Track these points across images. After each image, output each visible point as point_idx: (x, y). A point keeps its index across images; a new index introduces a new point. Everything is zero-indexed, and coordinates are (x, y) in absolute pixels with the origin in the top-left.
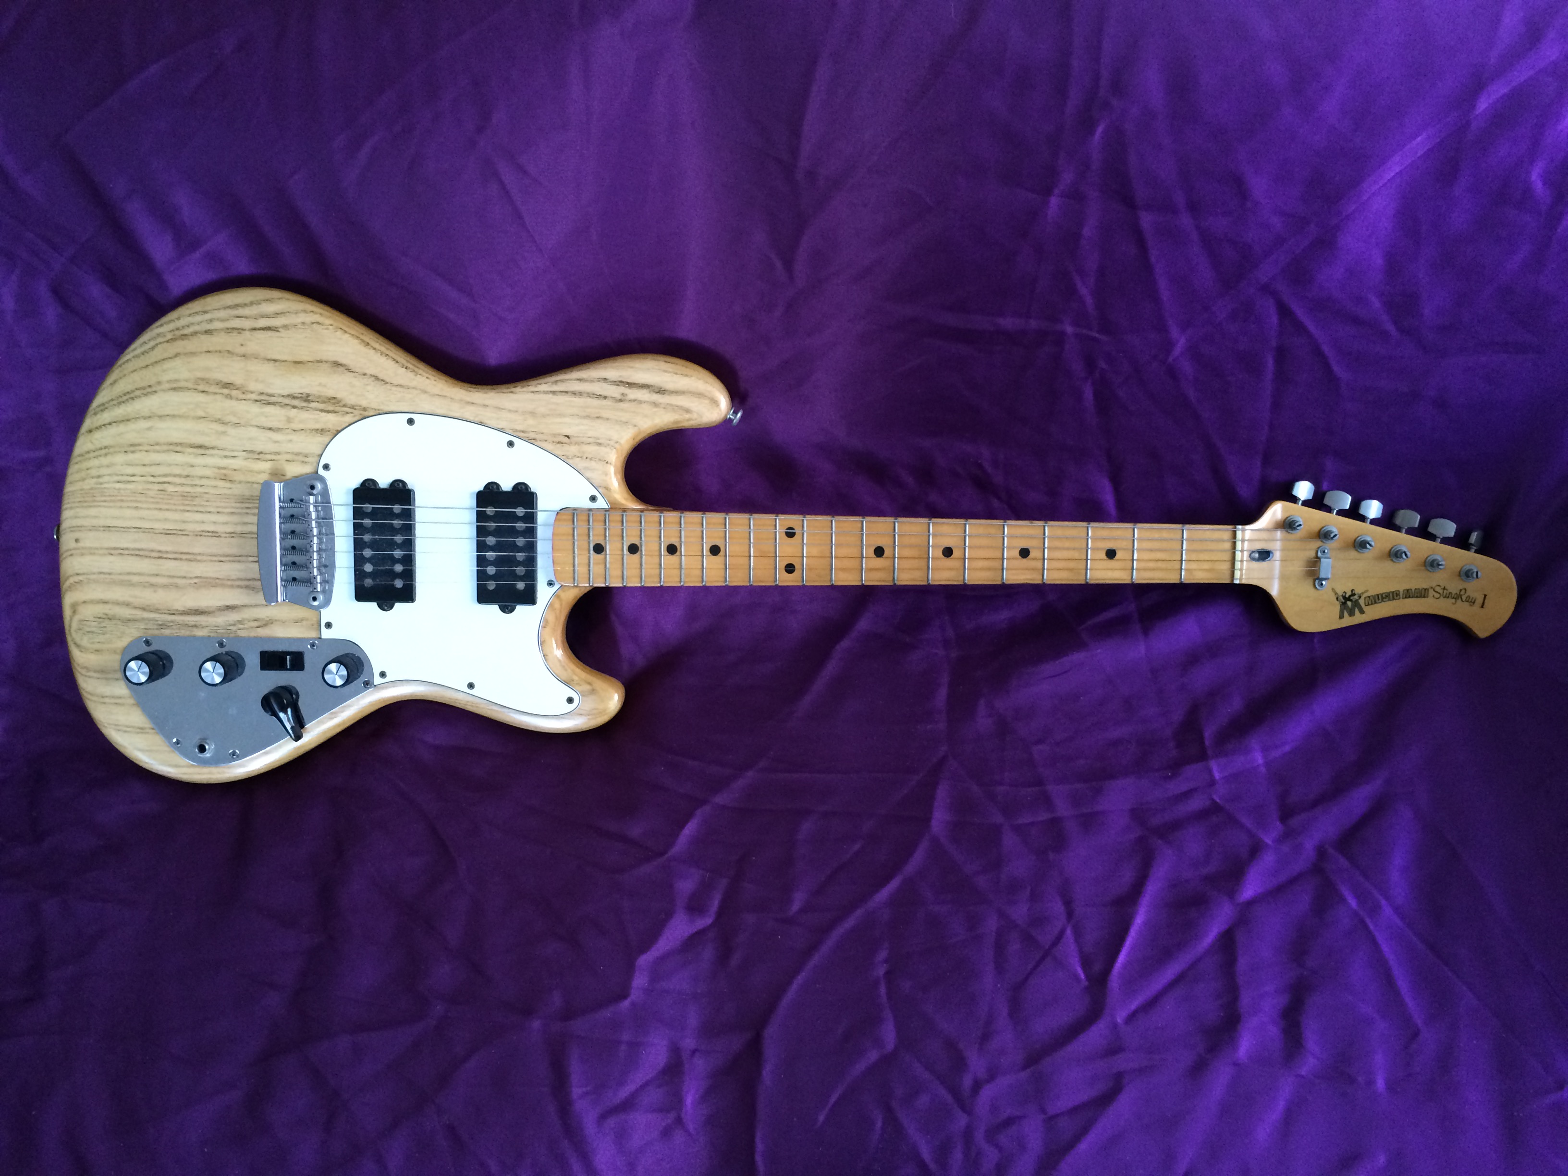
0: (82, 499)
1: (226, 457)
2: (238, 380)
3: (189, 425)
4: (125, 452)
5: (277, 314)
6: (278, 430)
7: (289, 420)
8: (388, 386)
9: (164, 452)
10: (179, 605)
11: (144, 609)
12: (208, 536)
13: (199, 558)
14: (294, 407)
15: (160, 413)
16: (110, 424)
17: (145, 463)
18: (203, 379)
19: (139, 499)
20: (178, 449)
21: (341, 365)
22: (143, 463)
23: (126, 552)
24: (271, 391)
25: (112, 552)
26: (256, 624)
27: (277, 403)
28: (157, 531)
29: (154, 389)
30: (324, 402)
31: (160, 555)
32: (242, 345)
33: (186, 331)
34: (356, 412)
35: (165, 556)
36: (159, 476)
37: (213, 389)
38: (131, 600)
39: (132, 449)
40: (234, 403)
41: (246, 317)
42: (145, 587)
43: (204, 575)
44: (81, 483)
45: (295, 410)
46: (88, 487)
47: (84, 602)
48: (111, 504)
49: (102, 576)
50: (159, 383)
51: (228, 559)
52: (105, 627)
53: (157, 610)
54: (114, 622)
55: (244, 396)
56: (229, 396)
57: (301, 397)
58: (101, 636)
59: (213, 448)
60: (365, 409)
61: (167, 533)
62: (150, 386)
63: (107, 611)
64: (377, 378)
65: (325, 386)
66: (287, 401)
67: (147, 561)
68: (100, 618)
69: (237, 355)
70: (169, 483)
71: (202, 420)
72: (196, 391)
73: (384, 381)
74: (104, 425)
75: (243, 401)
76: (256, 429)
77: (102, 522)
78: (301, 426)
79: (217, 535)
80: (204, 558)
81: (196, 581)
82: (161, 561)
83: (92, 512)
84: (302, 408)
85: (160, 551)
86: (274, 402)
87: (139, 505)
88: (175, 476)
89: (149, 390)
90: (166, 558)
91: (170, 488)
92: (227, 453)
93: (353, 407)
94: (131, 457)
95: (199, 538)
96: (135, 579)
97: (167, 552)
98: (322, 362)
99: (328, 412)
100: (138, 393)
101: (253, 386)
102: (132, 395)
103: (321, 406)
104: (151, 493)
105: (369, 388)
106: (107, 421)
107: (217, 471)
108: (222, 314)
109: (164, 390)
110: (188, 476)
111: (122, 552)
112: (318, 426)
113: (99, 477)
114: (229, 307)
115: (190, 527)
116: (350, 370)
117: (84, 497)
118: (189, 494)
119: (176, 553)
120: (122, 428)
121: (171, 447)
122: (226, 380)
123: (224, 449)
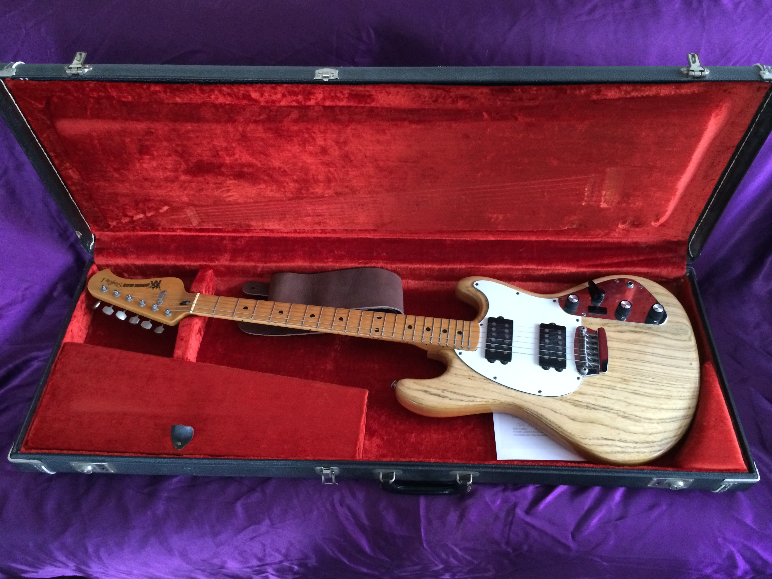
0: (690, 380)
1: (625, 388)
2: (620, 419)
3: (642, 403)
4: (672, 396)
5: (602, 445)
6: (601, 396)
7: (596, 400)
12: (631, 359)
13: (635, 351)
14: (593, 405)
15: (656, 410)
17: (662, 390)
19: (664, 377)
20: (647, 394)
21: (572, 419)
23: (668, 357)
24: (605, 412)
25: (674, 358)
26: (609, 325)
28: (655, 363)
29: (660, 421)
30: (580, 405)
31: (652, 354)
32: (619, 434)
33: (647, 445)
34: (564, 399)
36: (655, 384)
37: (632, 417)
39: (668, 397)
40: (622, 409)
41: (618, 446)
42: (659, 343)
43: (633, 345)
45: (593, 403)
47: (686, 341)
48: (676, 376)
49: (678, 349)
50: (658, 423)
52: (677, 331)
54: (670, 332)
55: (617, 412)
56: (624, 413)
57: (590, 408)
58: (677, 328)
59: (631, 393)
60: (561, 399)
61: (650, 362)
62: (663, 423)
63: (675, 336)
64: (555, 412)
65: (579, 411)
66: (597, 407)
67: (658, 353)
68: (678, 334)
69: (621, 430)
70: (651, 381)
71: (637, 404)
72: (640, 417)
73: (552, 410)
75: (617, 410)
76: (611, 398)
77: (680, 370)
78: (591, 396)
80: (633, 351)
81: (636, 343)
82: (652, 352)
83: (685, 374)
84: (590, 404)
85: (653, 356)
86: (603, 408)
87: (663, 374)
88: (648, 384)
90: (650, 353)
91: (649, 379)
92: (624, 390)
93: (565, 401)
94: (669, 394)
95: (636, 359)
96: (663, 347)
97: (650, 355)
98: (581, 422)
99: (578, 401)
101: (614, 416)
102: (671, 420)
103: (581, 403)
104: (659, 378)
105: (559, 408)
107: (629, 383)
108: (628, 450)
109: (656, 419)
110: (642, 383)
111: (670, 357)
112: (584, 396)
113: (683, 388)
114: (626, 452)
116: (568, 417)
118: (641, 376)
119: (646, 354)
120: (674, 407)
121: (650, 395)
122: (626, 419)
123: (626, 391)
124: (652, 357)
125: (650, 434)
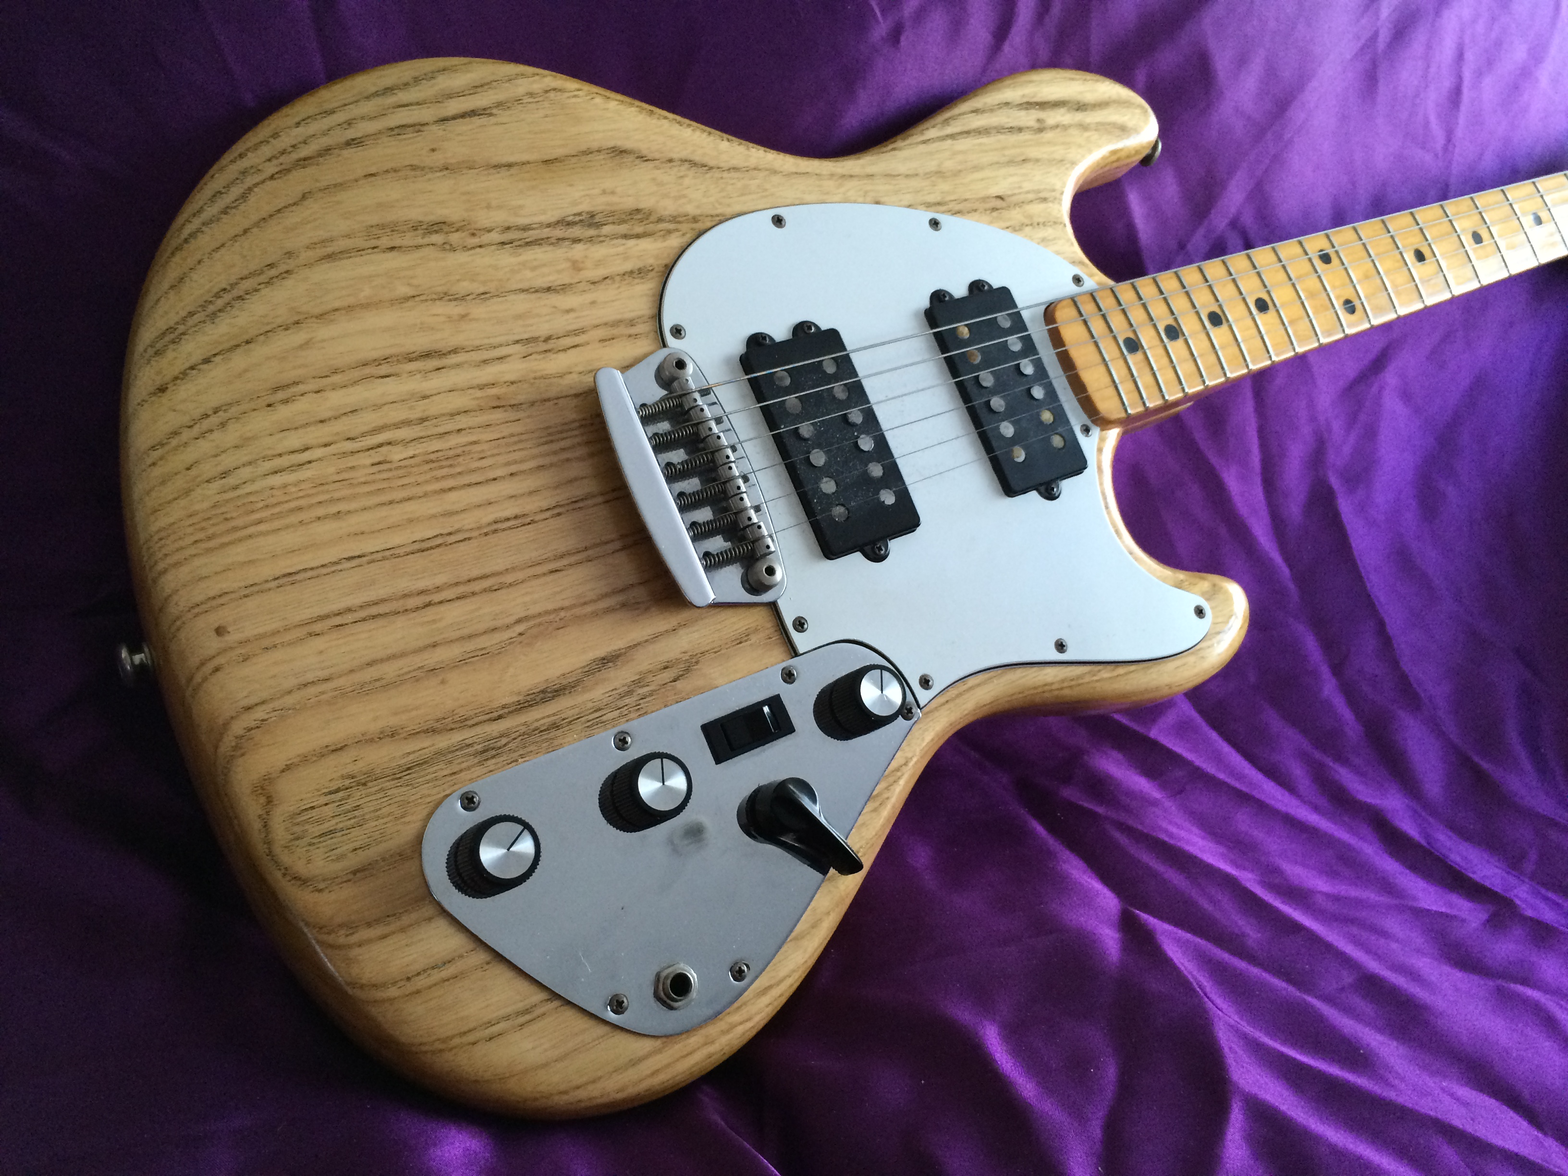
0: (201, 535)
1: (485, 362)
2: (453, 212)
3: (387, 318)
4: (269, 405)
5: (477, 88)
6: (564, 288)
7: (576, 266)
8: (717, 174)
9: (355, 383)
10: (505, 696)
11: (432, 731)
12: (510, 528)
13: (509, 579)
14: (575, 241)
15: (317, 311)
16: (207, 361)
17: (322, 418)
18: (381, 226)
19: (336, 495)
20: (384, 369)
21: (625, 152)
22: (319, 418)
23: (350, 618)
24: (523, 221)
25: (317, 627)
26: (668, 675)
27: (542, 239)
28: (401, 551)
29: (283, 268)
30: (623, 222)
31: (427, 599)
32: (433, 150)
33: (305, 152)
34: (685, 227)
35: (436, 598)
36: (363, 435)
37: (408, 239)
38: (394, 721)
39: (281, 395)
40: (462, 257)
41: (418, 104)
42: (417, 680)
43: (535, 610)
44: (183, 502)
45: (579, 247)
46: (206, 505)
47: (288, 768)
48: (276, 524)
49: (312, 690)
50: (289, 254)
51: (565, 562)
52: (358, 807)
53: (463, 723)
54: (373, 787)
55: (475, 241)
56: (448, 247)
57: (581, 221)
58: (355, 832)
59: (455, 351)
60: (695, 220)
61: (423, 548)
62: (271, 266)
63: (351, 769)
64: (693, 164)
65: (613, 193)
66: (558, 233)
67: (401, 622)
68: (337, 791)
69: (431, 169)
70: (390, 443)
71: (410, 303)
72: (376, 250)
73: (706, 166)
74: (192, 368)
75: (478, 250)
76: (522, 296)
77: (267, 571)
78: (602, 272)
79: (528, 520)
80: (520, 575)
81: (520, 628)
82: (430, 614)
83: (238, 553)
84: (590, 240)
85: (422, 592)
86: (536, 240)
87: (342, 507)
88: (398, 426)
89: (273, 272)
90: (441, 602)
91: (397, 454)
92: (486, 355)
93: (674, 219)
94: (284, 413)
95: (492, 538)
96: (390, 670)
97: (438, 589)
98: (591, 153)
99: (638, 236)
100: (246, 285)
101: (484, 219)
102: (235, 293)
104: (360, 475)
105: (687, 181)
106: (196, 358)
107: (479, 394)
108: (367, 107)
109: (308, 265)
110: (423, 420)
111: (338, 620)
112: (628, 266)
113: (224, 475)
114: (376, 94)
115: (468, 521)
116: (643, 158)
117: (203, 529)
118: (440, 454)
119: (457, 584)
120: (238, 361)
121: (368, 371)
122: (432, 218)
123: (478, 348)
124: (421, 585)
125: (304, 197)
